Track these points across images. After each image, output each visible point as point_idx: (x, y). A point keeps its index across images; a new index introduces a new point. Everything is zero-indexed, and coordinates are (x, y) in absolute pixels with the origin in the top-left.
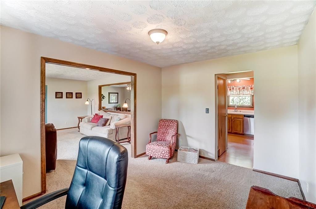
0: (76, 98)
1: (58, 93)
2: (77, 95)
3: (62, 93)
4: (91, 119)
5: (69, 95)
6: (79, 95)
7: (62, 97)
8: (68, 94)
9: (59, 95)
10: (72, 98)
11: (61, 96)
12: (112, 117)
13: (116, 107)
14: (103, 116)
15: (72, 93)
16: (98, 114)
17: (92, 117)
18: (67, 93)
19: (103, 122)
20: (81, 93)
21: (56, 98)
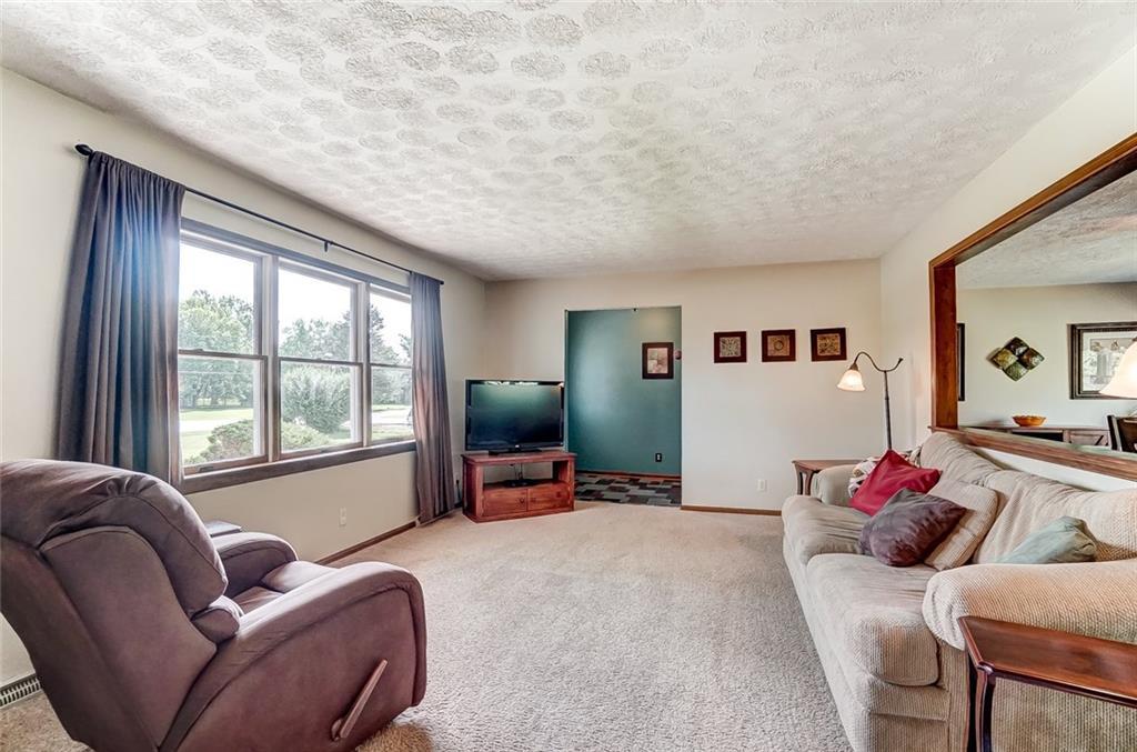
0: (815, 357)
1: (726, 339)
2: (819, 342)
3: (743, 335)
4: (853, 483)
5: (779, 345)
6: (830, 344)
7: (742, 358)
8: (769, 338)
9: (729, 348)
10: (791, 357)
11: (739, 351)
12: (1000, 500)
13: (1120, 421)
14: (935, 476)
15: (791, 334)
16: (912, 459)
17: (859, 473)
18: (765, 334)
19: (906, 532)
20: (842, 332)
21: (718, 359)
